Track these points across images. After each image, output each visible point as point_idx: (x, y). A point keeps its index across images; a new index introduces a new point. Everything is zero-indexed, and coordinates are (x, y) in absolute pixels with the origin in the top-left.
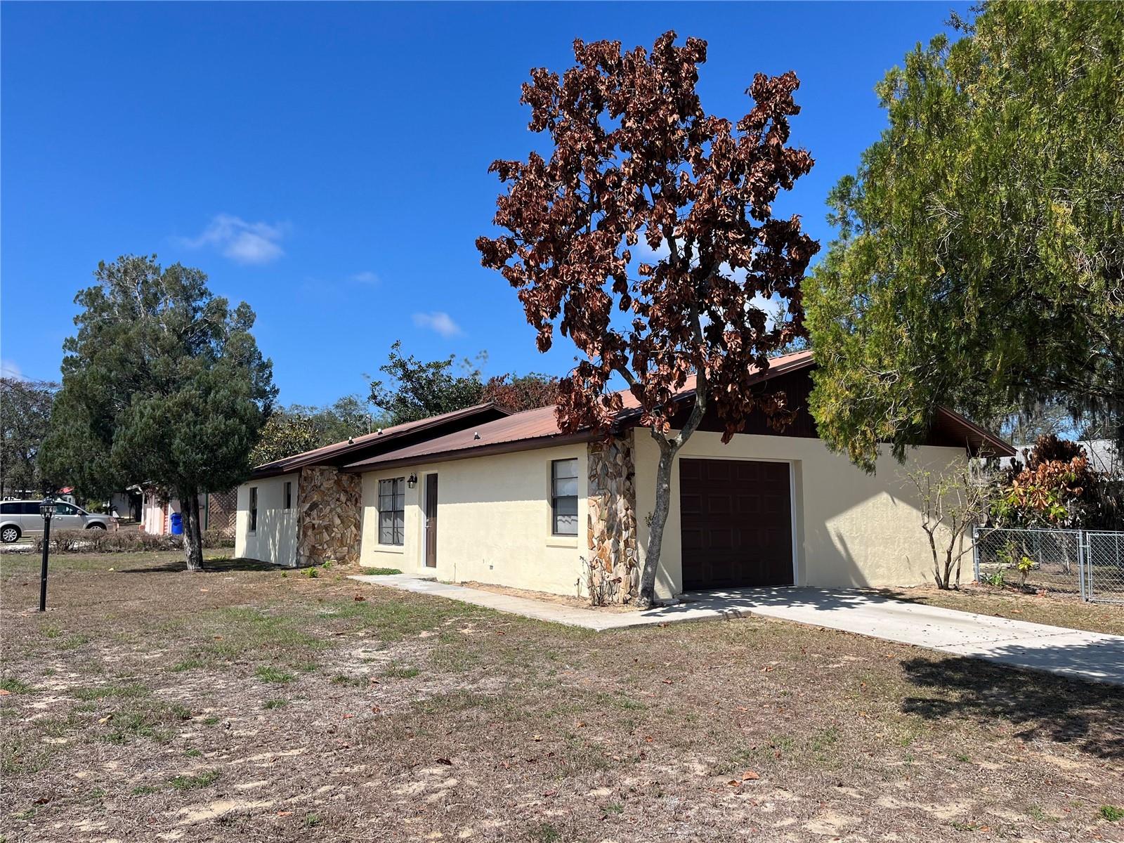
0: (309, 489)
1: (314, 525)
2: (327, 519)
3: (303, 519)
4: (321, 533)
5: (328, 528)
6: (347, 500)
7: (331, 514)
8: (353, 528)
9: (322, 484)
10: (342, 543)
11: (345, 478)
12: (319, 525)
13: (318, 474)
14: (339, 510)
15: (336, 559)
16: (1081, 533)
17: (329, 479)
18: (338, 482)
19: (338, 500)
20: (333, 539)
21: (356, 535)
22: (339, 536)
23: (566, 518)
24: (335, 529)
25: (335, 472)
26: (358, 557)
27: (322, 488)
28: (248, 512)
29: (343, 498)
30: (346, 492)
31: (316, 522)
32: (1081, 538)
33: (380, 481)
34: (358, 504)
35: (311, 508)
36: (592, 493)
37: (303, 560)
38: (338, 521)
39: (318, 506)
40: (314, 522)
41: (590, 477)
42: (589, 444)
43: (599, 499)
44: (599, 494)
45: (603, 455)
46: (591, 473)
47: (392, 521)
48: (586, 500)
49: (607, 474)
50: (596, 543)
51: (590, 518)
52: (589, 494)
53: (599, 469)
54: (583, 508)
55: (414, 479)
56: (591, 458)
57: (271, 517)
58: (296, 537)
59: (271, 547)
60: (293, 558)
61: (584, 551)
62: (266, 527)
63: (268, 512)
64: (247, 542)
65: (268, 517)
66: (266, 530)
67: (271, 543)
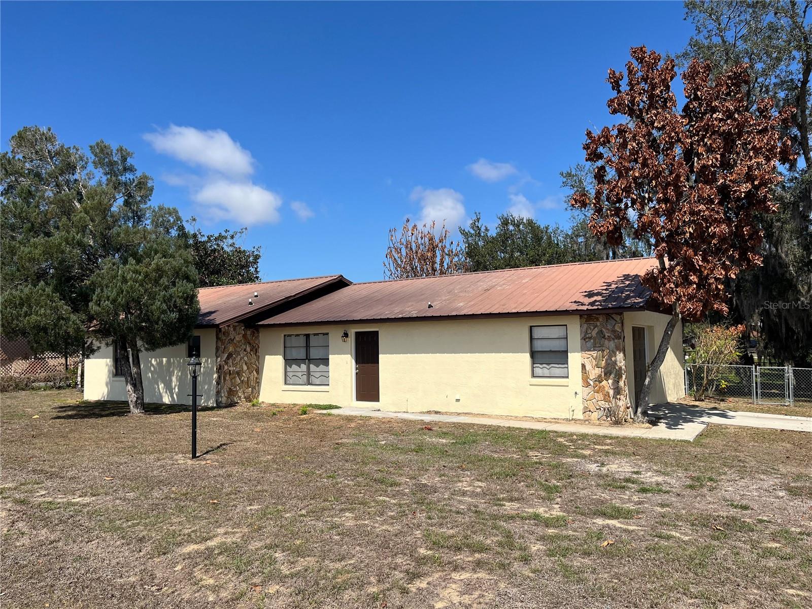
0: (226, 342)
1: (230, 371)
2: (238, 366)
3: (224, 367)
4: (235, 378)
5: (239, 374)
6: (251, 350)
7: (241, 363)
8: (254, 372)
9: (235, 338)
10: (248, 385)
11: (249, 333)
12: (234, 371)
13: (232, 329)
14: (246, 358)
15: (245, 398)
16: (754, 367)
17: (239, 334)
18: (244, 336)
19: (245, 350)
20: (242, 382)
21: (257, 378)
22: (246, 379)
23: (544, 365)
24: (244, 374)
25: (243, 328)
26: (258, 396)
27: (235, 341)
28: (112, 360)
29: (248, 349)
30: (250, 344)
31: (231, 369)
32: (754, 369)
33: (285, 335)
34: (257, 354)
35: (228, 358)
36: (584, 349)
37: (224, 400)
38: (245, 368)
39: (232, 356)
40: (230, 369)
41: (584, 339)
42: (581, 316)
43: (594, 354)
44: (594, 350)
45: (598, 324)
46: (585, 335)
47: (304, 367)
48: (580, 354)
49: (604, 337)
50: (592, 383)
51: (583, 366)
52: (582, 350)
53: (594, 333)
54: (575, 359)
55: (346, 335)
56: (585, 326)
57: (161, 364)
58: (214, 382)
59: (161, 391)
60: (209, 399)
61: (578, 388)
62: (150, 374)
63: (153, 361)
64: (110, 387)
65: (153, 365)
66: (149, 377)
67: (161, 386)
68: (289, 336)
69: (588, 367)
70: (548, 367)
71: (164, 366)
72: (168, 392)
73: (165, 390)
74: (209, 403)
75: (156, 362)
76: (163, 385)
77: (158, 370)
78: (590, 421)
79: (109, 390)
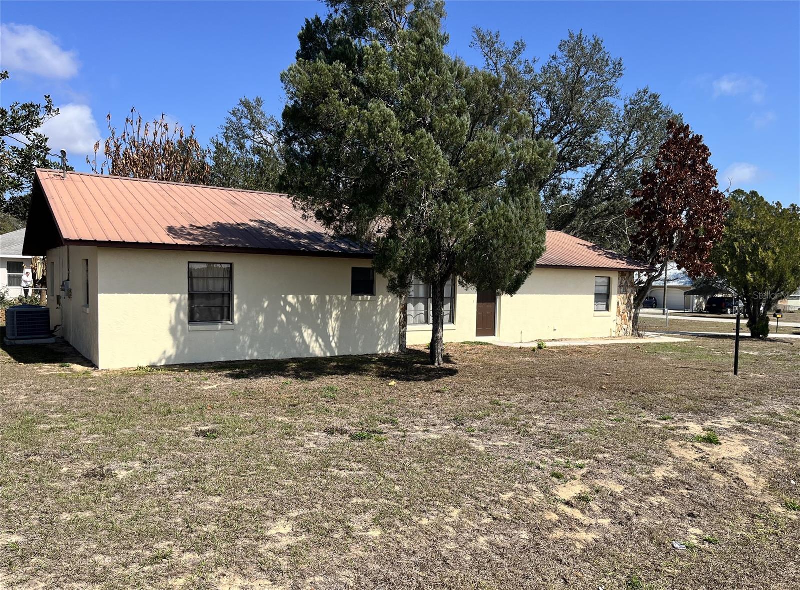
41: (620, 286)
42: (619, 272)
43: (623, 296)
44: (623, 294)
45: (626, 277)
48: (617, 296)
49: (627, 286)
50: (621, 314)
51: (618, 303)
52: (619, 293)
53: (624, 283)
54: (614, 299)
56: (621, 279)
57: (306, 303)
58: (396, 324)
59: (308, 340)
60: (390, 345)
61: (615, 317)
62: (283, 317)
63: (290, 298)
64: (185, 340)
65: (290, 305)
66: (282, 321)
67: (307, 334)
69: (620, 304)
71: (312, 306)
72: (320, 341)
73: (314, 338)
74: (389, 350)
75: (296, 300)
76: (310, 331)
77: (300, 311)
78: (619, 337)
79: (181, 347)
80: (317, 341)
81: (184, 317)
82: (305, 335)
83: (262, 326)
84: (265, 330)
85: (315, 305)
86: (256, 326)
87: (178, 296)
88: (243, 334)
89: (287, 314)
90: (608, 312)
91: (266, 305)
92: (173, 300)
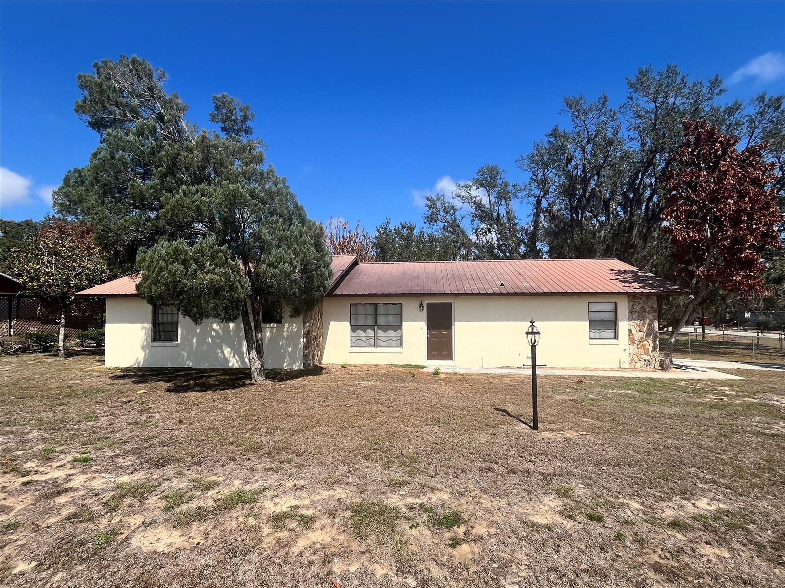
2: (316, 331)
4: (315, 341)
5: (316, 338)
8: (321, 337)
10: (319, 348)
14: (319, 324)
15: (318, 360)
19: (318, 317)
20: (317, 346)
21: (322, 342)
22: (318, 343)
26: (322, 357)
30: (320, 311)
33: (351, 304)
34: (322, 320)
35: (313, 324)
36: (631, 318)
38: (318, 333)
40: (313, 334)
41: (631, 312)
42: (628, 296)
43: (638, 322)
44: (638, 320)
45: (641, 302)
46: (632, 310)
47: (371, 332)
48: (627, 322)
49: (645, 311)
50: (636, 342)
51: (630, 331)
52: (629, 320)
53: (638, 309)
54: (624, 326)
55: (421, 305)
56: (632, 303)
57: (226, 330)
58: (300, 346)
59: (227, 355)
60: (294, 363)
61: (627, 346)
62: (210, 339)
63: (215, 326)
64: (149, 352)
65: (215, 330)
66: (209, 341)
67: (227, 351)
68: (356, 305)
69: (634, 331)
70: (598, 332)
71: (230, 331)
72: (237, 356)
73: (232, 355)
74: (294, 366)
75: (219, 327)
76: (229, 350)
77: (221, 334)
78: (636, 369)
79: (147, 356)
80: (234, 356)
81: (149, 339)
82: (225, 352)
83: (195, 345)
84: (197, 347)
85: (233, 331)
86: (191, 345)
87: (146, 325)
88: (183, 350)
89: (212, 337)
90: (615, 340)
91: (198, 331)
92: (143, 328)
